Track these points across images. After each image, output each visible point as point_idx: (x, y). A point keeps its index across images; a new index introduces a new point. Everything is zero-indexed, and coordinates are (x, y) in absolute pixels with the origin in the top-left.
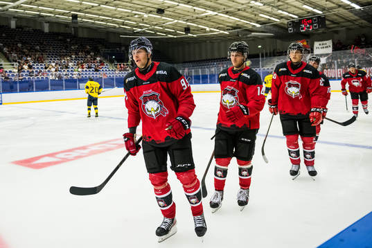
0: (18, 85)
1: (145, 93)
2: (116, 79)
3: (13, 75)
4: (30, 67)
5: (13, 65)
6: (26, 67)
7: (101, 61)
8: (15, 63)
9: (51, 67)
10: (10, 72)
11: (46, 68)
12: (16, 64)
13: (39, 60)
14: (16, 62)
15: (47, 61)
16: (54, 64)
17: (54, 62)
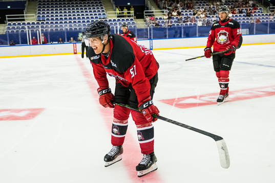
0: (167, 31)
1: (221, 31)
2: (270, 24)
3: (163, 22)
4: (179, 14)
5: (163, 12)
6: (175, 14)
7: (254, 6)
8: (165, 10)
9: (199, 13)
10: (161, 19)
11: (194, 14)
12: (166, 12)
13: (188, 7)
14: (166, 8)
15: (196, 7)
16: (202, 10)
17: (202, 8)
